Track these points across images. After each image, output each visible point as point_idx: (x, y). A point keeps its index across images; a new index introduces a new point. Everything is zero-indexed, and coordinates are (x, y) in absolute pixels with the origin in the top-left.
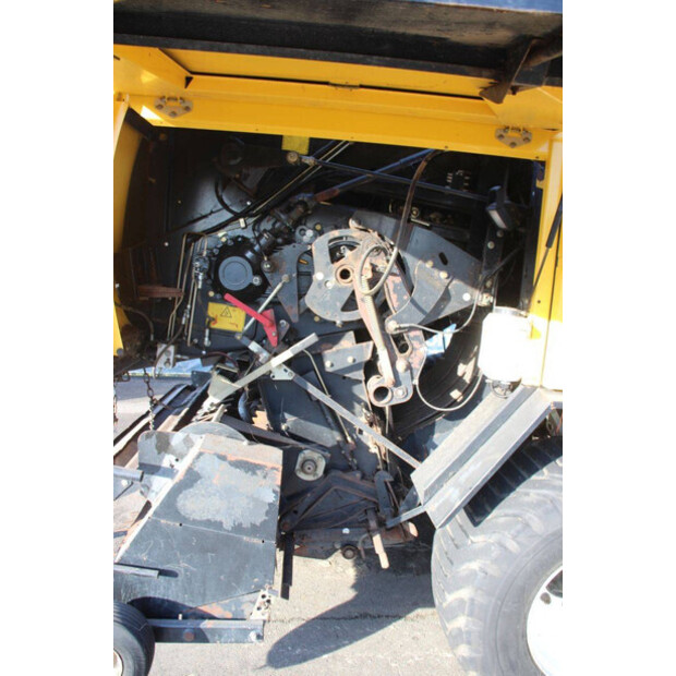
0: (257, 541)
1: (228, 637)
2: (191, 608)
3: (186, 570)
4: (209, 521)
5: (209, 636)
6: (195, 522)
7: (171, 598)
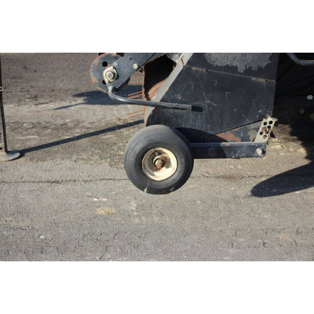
0: (261, 80)
1: (240, 153)
2: (212, 135)
3: (209, 106)
4: (227, 66)
5: (226, 153)
6: (218, 68)
7: (197, 128)
